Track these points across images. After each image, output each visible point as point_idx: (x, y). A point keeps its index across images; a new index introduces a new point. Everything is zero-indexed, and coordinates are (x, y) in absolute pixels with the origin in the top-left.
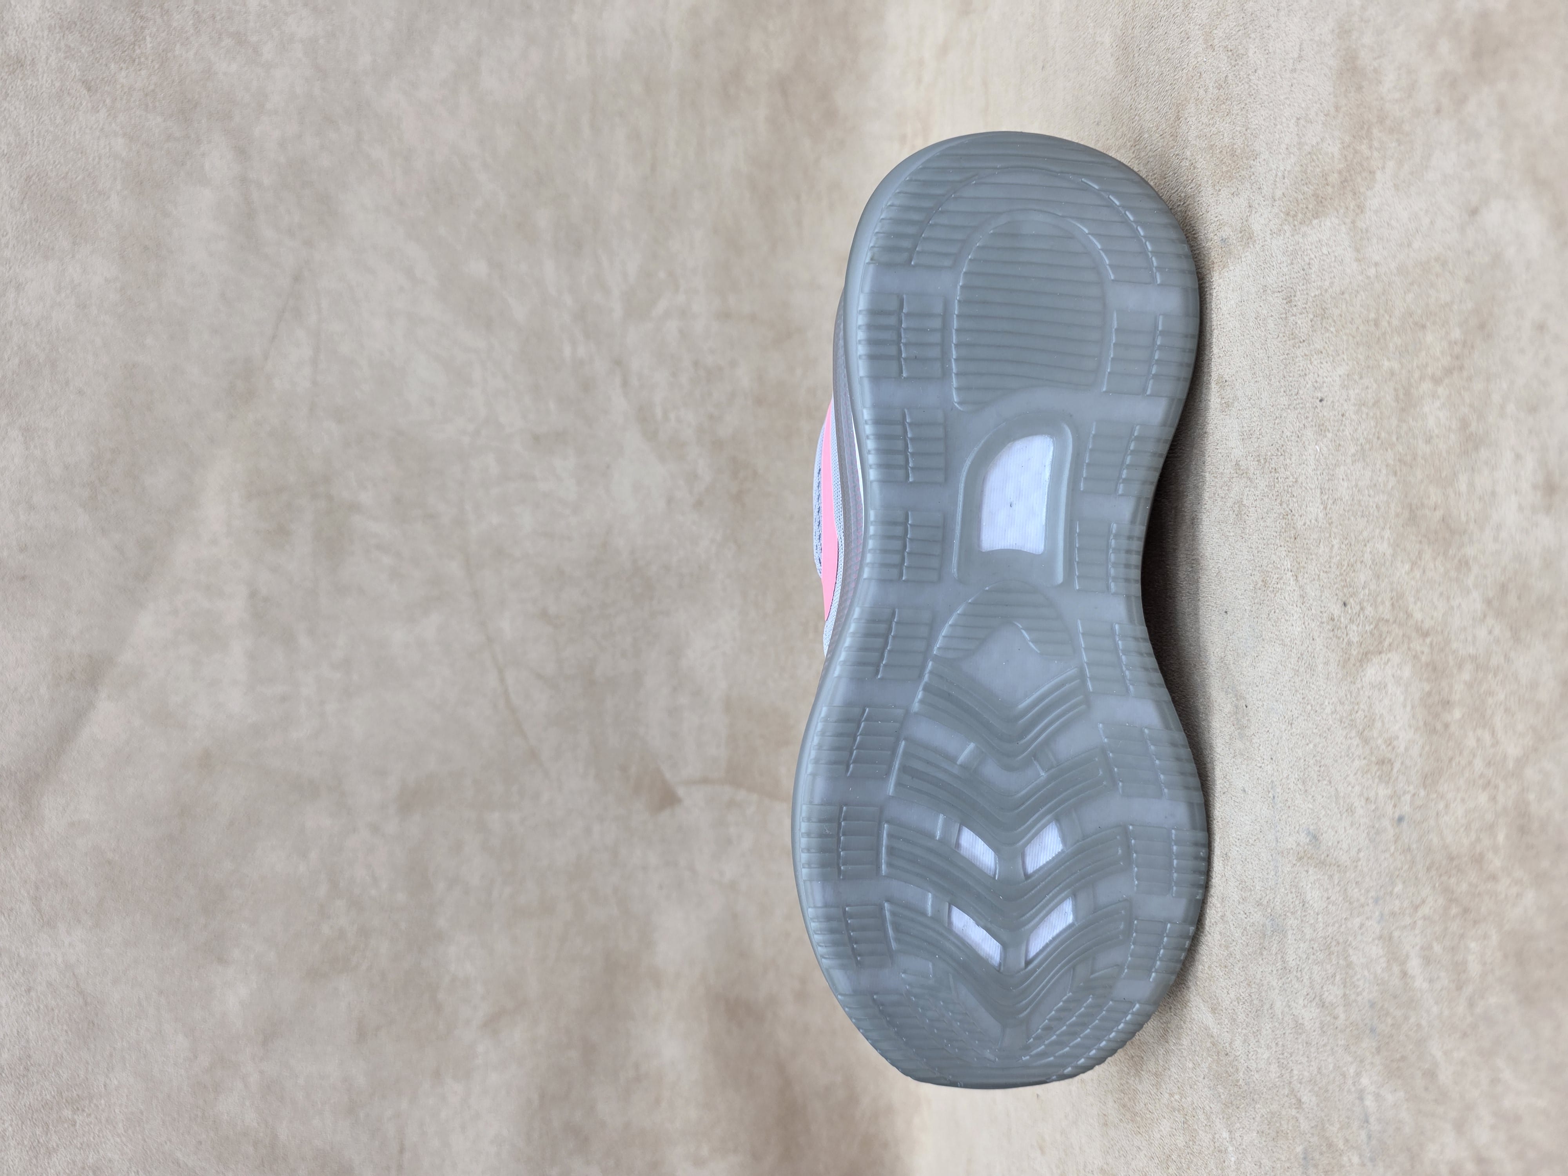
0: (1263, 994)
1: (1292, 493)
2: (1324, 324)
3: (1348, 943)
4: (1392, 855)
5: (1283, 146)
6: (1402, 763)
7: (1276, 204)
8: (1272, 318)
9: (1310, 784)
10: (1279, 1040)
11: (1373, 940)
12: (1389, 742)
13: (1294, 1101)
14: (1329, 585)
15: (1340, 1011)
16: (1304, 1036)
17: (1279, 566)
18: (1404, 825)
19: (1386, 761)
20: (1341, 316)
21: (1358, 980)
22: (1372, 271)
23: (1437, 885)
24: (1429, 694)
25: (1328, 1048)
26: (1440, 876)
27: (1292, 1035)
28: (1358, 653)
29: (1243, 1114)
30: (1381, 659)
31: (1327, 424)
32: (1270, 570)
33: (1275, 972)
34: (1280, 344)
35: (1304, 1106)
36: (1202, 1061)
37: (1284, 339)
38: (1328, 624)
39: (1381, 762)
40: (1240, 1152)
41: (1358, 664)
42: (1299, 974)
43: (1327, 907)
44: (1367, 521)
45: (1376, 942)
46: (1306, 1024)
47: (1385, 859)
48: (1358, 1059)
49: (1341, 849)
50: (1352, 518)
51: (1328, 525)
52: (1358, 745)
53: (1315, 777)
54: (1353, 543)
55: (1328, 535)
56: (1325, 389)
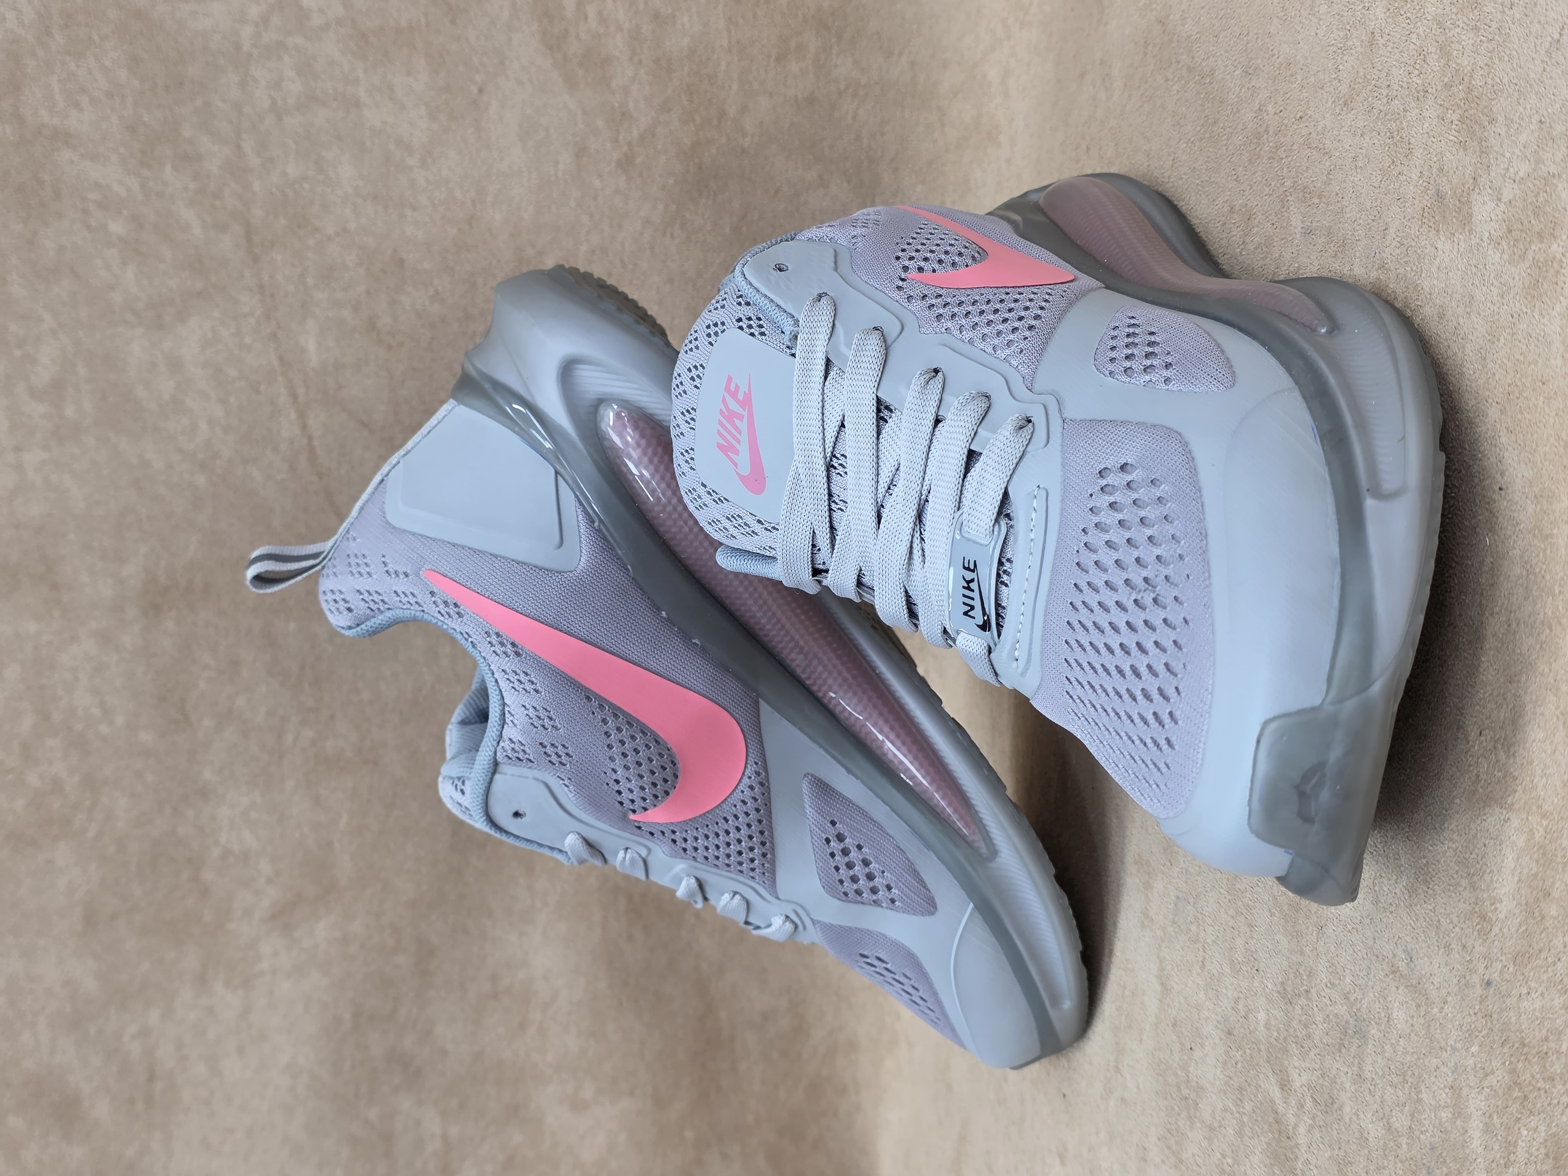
0: (1335, 1092)
3: (1422, 1079)
4: (1475, 1014)
6: (1500, 929)
10: (1343, 1145)
11: (1444, 1087)
16: (1366, 1151)
18: (1491, 990)
21: (1425, 1119)
23: (1507, 1063)
26: (1511, 1056)
33: (1350, 1075)
43: (1409, 1034)
47: (1469, 1014)
49: (1432, 982)
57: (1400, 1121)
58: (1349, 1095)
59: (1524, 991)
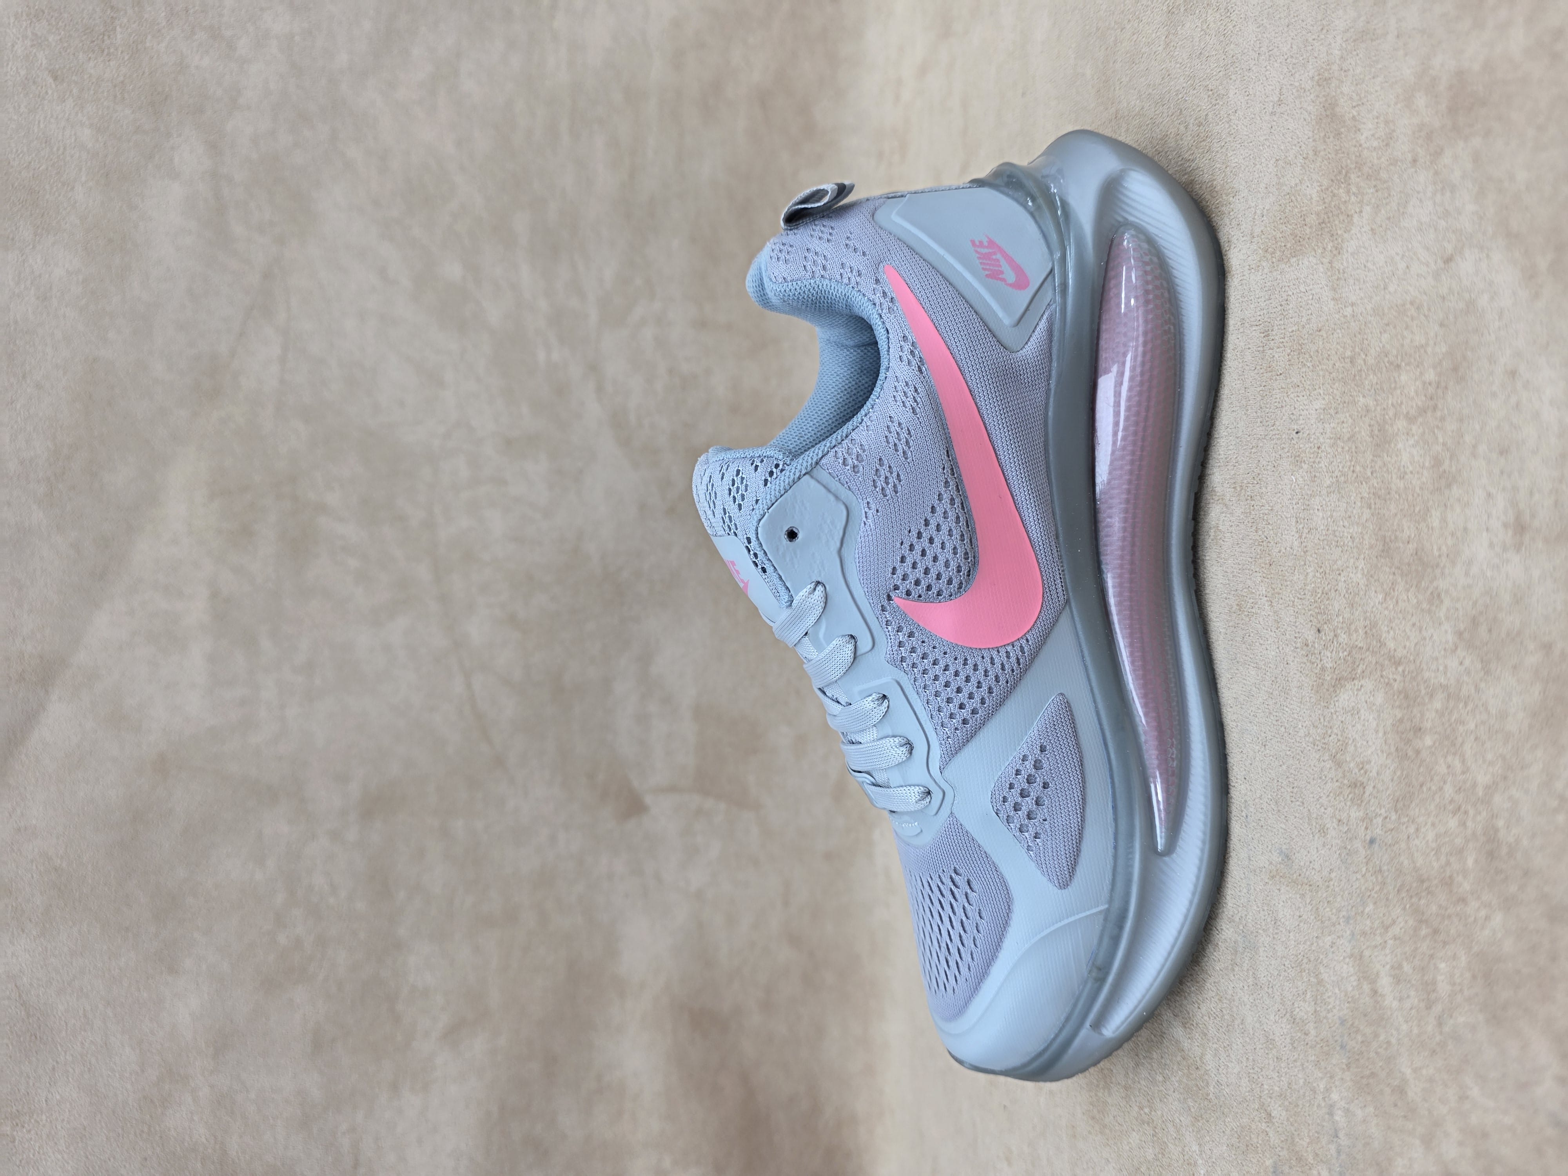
0: (1235, 1009)
1: (1267, 520)
2: (1301, 360)
3: (1319, 961)
4: (1363, 876)
5: (1263, 185)
6: (1374, 787)
7: (1255, 240)
8: (1250, 351)
9: (1283, 804)
10: (1249, 1054)
11: (1344, 958)
12: (1362, 766)
13: (1264, 1115)
14: (1303, 611)
15: (1310, 1027)
16: (1274, 1051)
17: (1254, 591)
18: (1376, 846)
19: (1358, 785)
20: (1317, 351)
22: (1349, 311)
23: (1408, 906)
24: (1401, 721)
25: (1298, 1064)
26: (1411, 897)
27: (1263, 1051)
28: (1332, 678)
29: (1213, 1127)
30: (1354, 684)
31: (1303, 455)
32: (1245, 594)
33: (1246, 987)
34: (1257, 377)
35: (1274, 1120)
36: (1172, 1074)
37: (1261, 371)
38: (1302, 649)
39: (1354, 785)
40: (1210, 1164)
41: (1332, 689)
42: (1270, 991)
43: (1298, 925)
44: (1342, 552)
45: (1347, 960)
46: (1277, 1039)
47: (1357, 879)
48: (1328, 1075)
49: (1313, 868)
50: (1327, 548)
51: (1302, 553)
52: (1330, 768)
53: (1288, 798)
54: (1327, 572)
55: (1303, 563)
56: (1301, 422)
57: (1304, 1009)
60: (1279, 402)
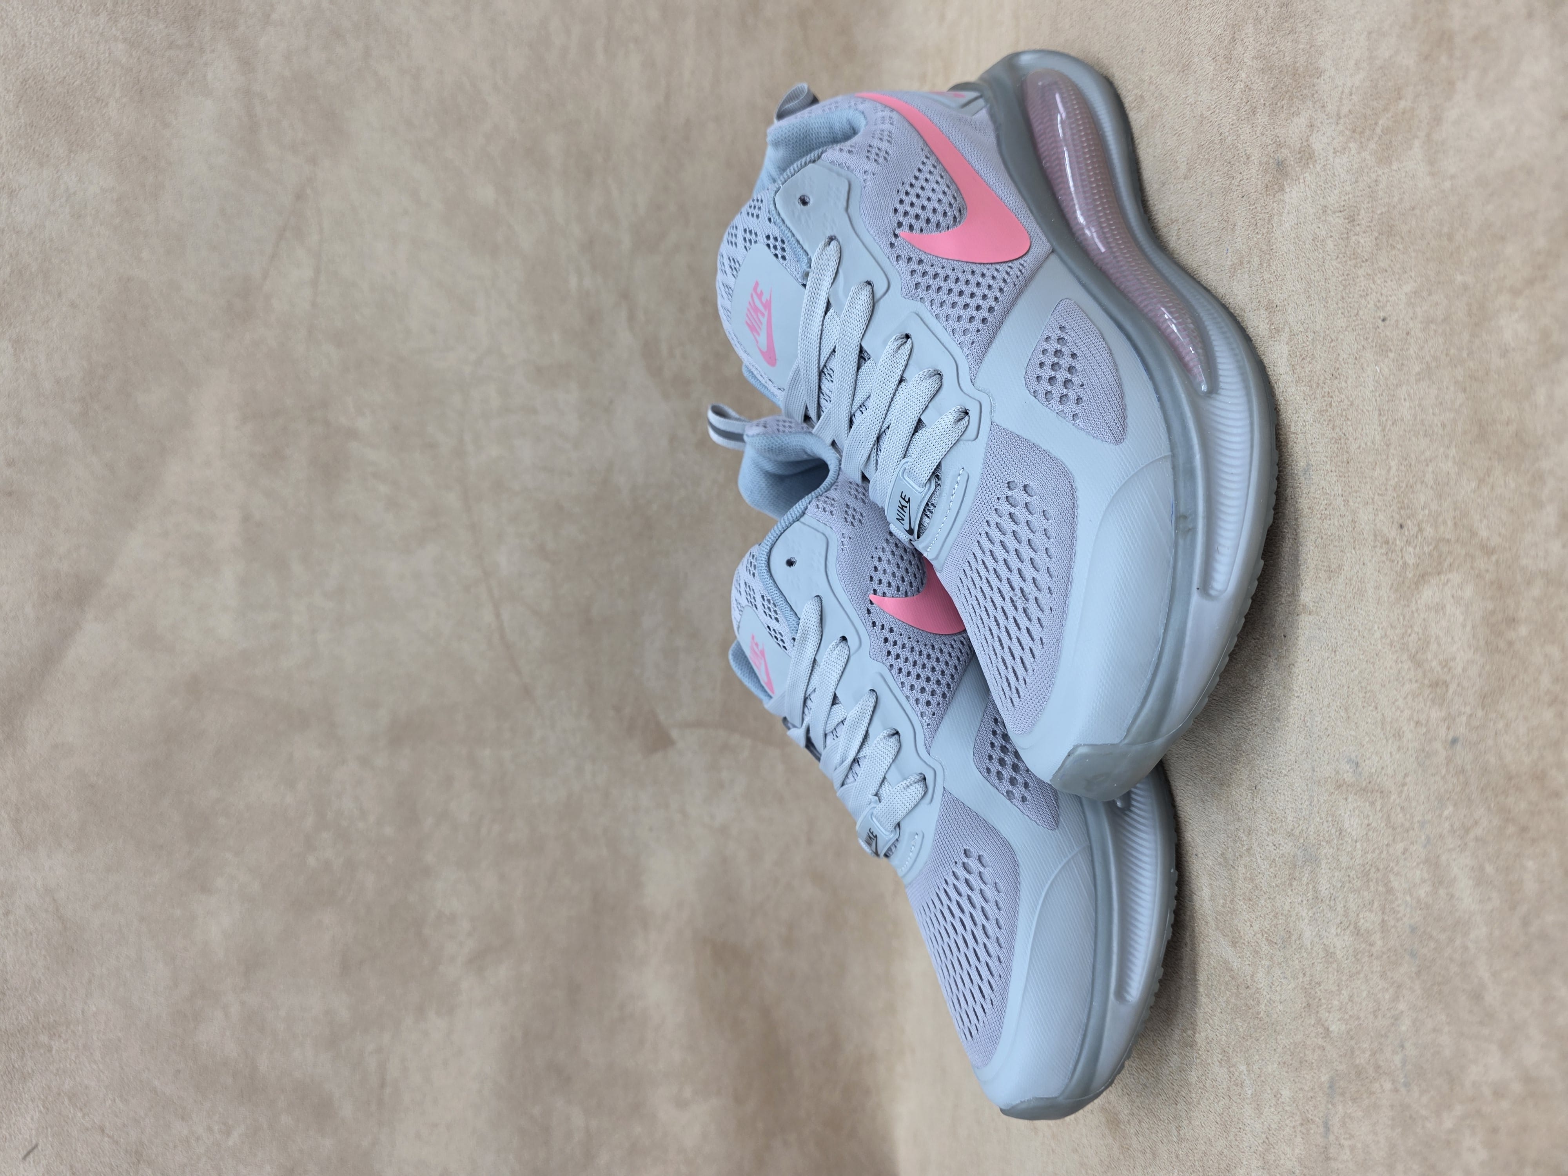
0: (1291, 925)
1: (1346, 416)
2: (1391, 241)
3: (1389, 869)
4: (1443, 778)
5: (1352, 63)
6: (1458, 685)
7: (1342, 121)
8: (1332, 239)
9: (1354, 711)
10: (1307, 970)
11: (1418, 864)
12: (1445, 664)
13: (1321, 1030)
14: (1384, 508)
15: (1377, 937)
16: (1335, 966)
17: (1328, 492)
18: (1459, 747)
19: (1441, 683)
20: (1410, 232)
21: (1398, 906)
22: (1447, 185)
23: (1492, 805)
24: (1493, 613)
25: (1362, 975)
26: (1496, 796)
27: (1322, 965)
28: (1414, 575)
29: (1263, 1046)
30: (1440, 580)
31: (1390, 343)
32: (1317, 496)
33: (1305, 902)
34: (1338, 265)
35: (1332, 1035)
36: (1219, 995)
37: (1344, 259)
38: (1381, 547)
39: (1435, 685)
40: (1259, 1084)
41: (1413, 586)
42: (1332, 903)
43: (1367, 834)
44: (1430, 441)
45: (1421, 866)
46: (1338, 952)
47: (1435, 782)
48: (1395, 985)
49: (1385, 774)
50: (1413, 438)
51: (1385, 447)
52: (1409, 669)
53: (1360, 704)
54: (1413, 463)
55: (1384, 457)
56: (1389, 308)
57: (1370, 920)
58: (1306, 921)
59: (1501, 725)
60: (1364, 290)
